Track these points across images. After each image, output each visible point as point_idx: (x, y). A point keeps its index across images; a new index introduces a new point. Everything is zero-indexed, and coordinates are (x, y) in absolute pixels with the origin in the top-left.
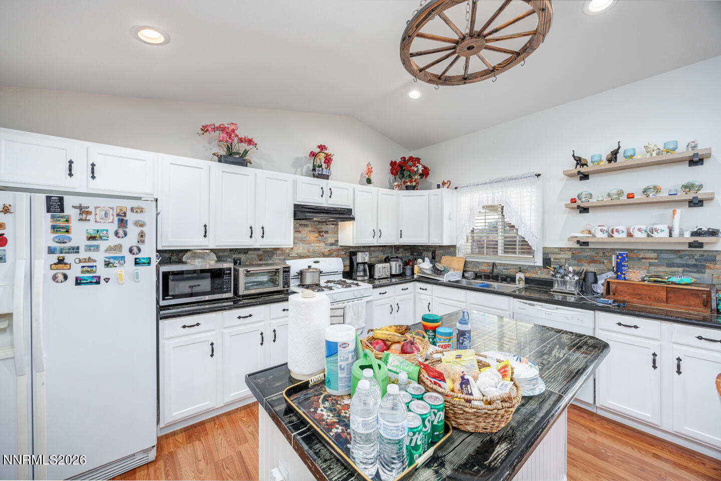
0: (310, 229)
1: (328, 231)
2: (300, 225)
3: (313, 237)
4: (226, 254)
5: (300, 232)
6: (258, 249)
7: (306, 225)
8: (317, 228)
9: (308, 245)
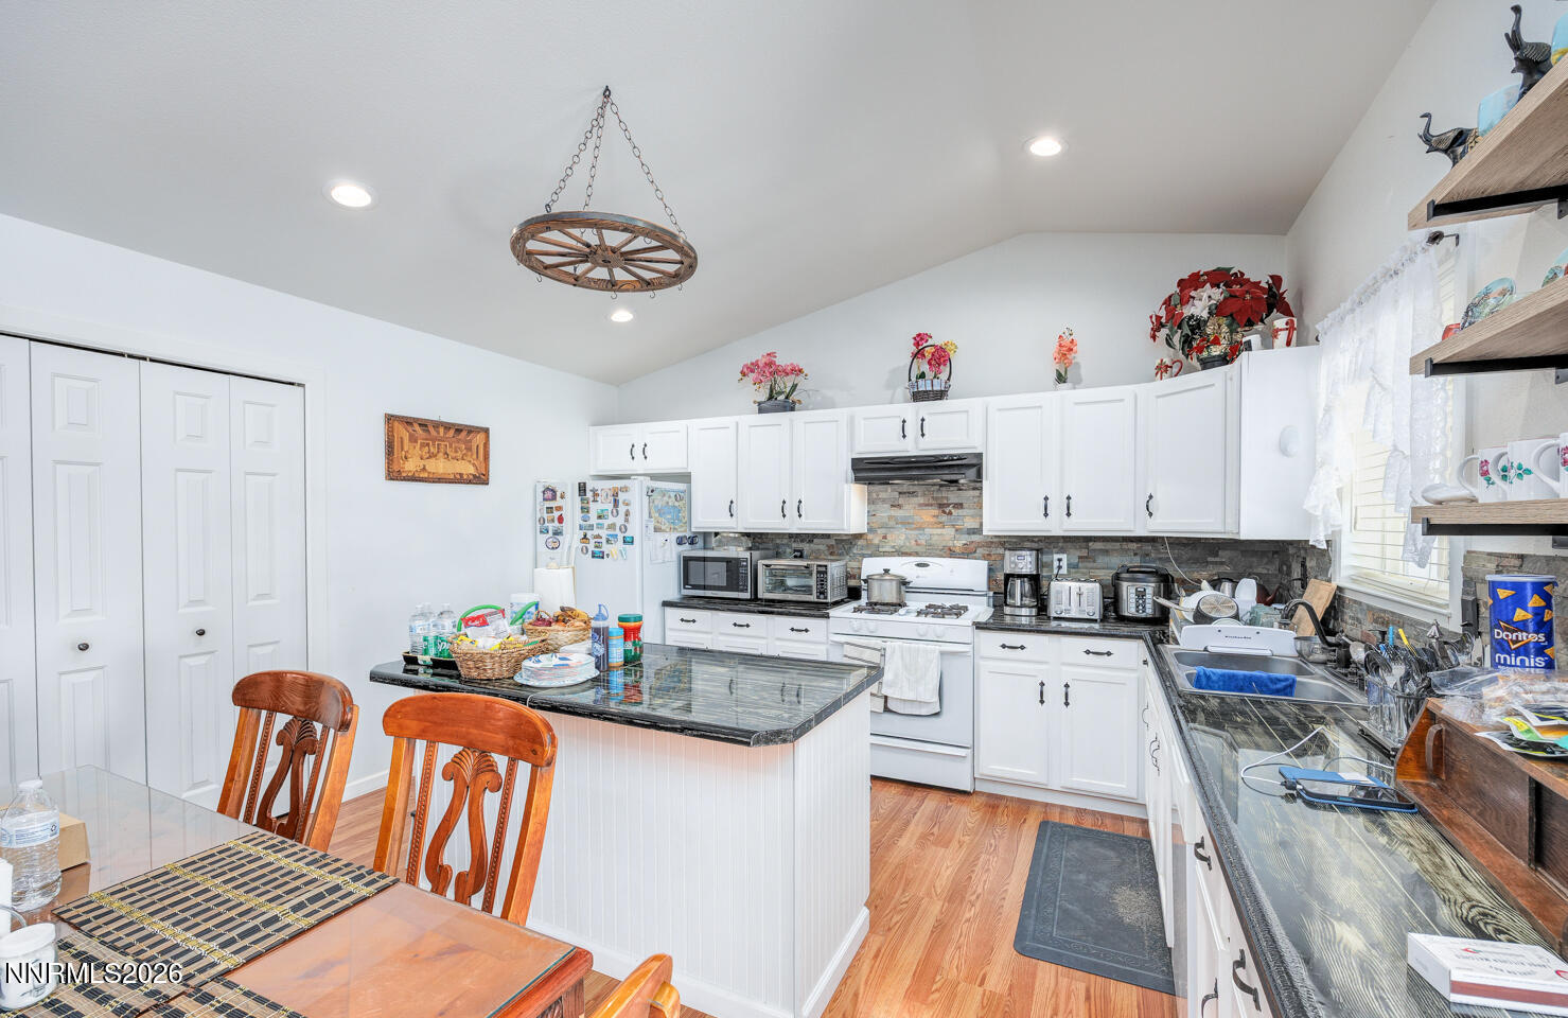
0: (921, 500)
1: (961, 504)
2: (900, 493)
3: (928, 515)
4: (785, 541)
5: (899, 506)
6: (828, 536)
7: (912, 494)
8: (936, 499)
9: (917, 532)
